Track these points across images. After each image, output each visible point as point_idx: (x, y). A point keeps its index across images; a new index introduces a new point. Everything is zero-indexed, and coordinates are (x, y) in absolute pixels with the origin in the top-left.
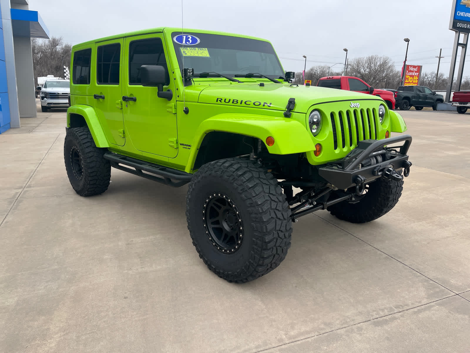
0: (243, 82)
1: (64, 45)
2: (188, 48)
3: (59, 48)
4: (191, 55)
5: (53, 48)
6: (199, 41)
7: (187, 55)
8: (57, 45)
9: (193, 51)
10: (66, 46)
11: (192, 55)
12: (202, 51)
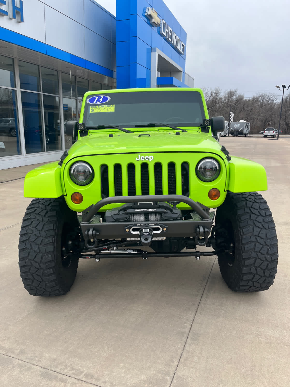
0: (133, 132)
1: (238, 96)
2: (97, 106)
3: (234, 98)
4: (97, 111)
5: (229, 98)
6: (109, 99)
7: (93, 112)
8: (233, 96)
9: (100, 108)
10: (239, 96)
11: (99, 111)
12: (108, 108)
